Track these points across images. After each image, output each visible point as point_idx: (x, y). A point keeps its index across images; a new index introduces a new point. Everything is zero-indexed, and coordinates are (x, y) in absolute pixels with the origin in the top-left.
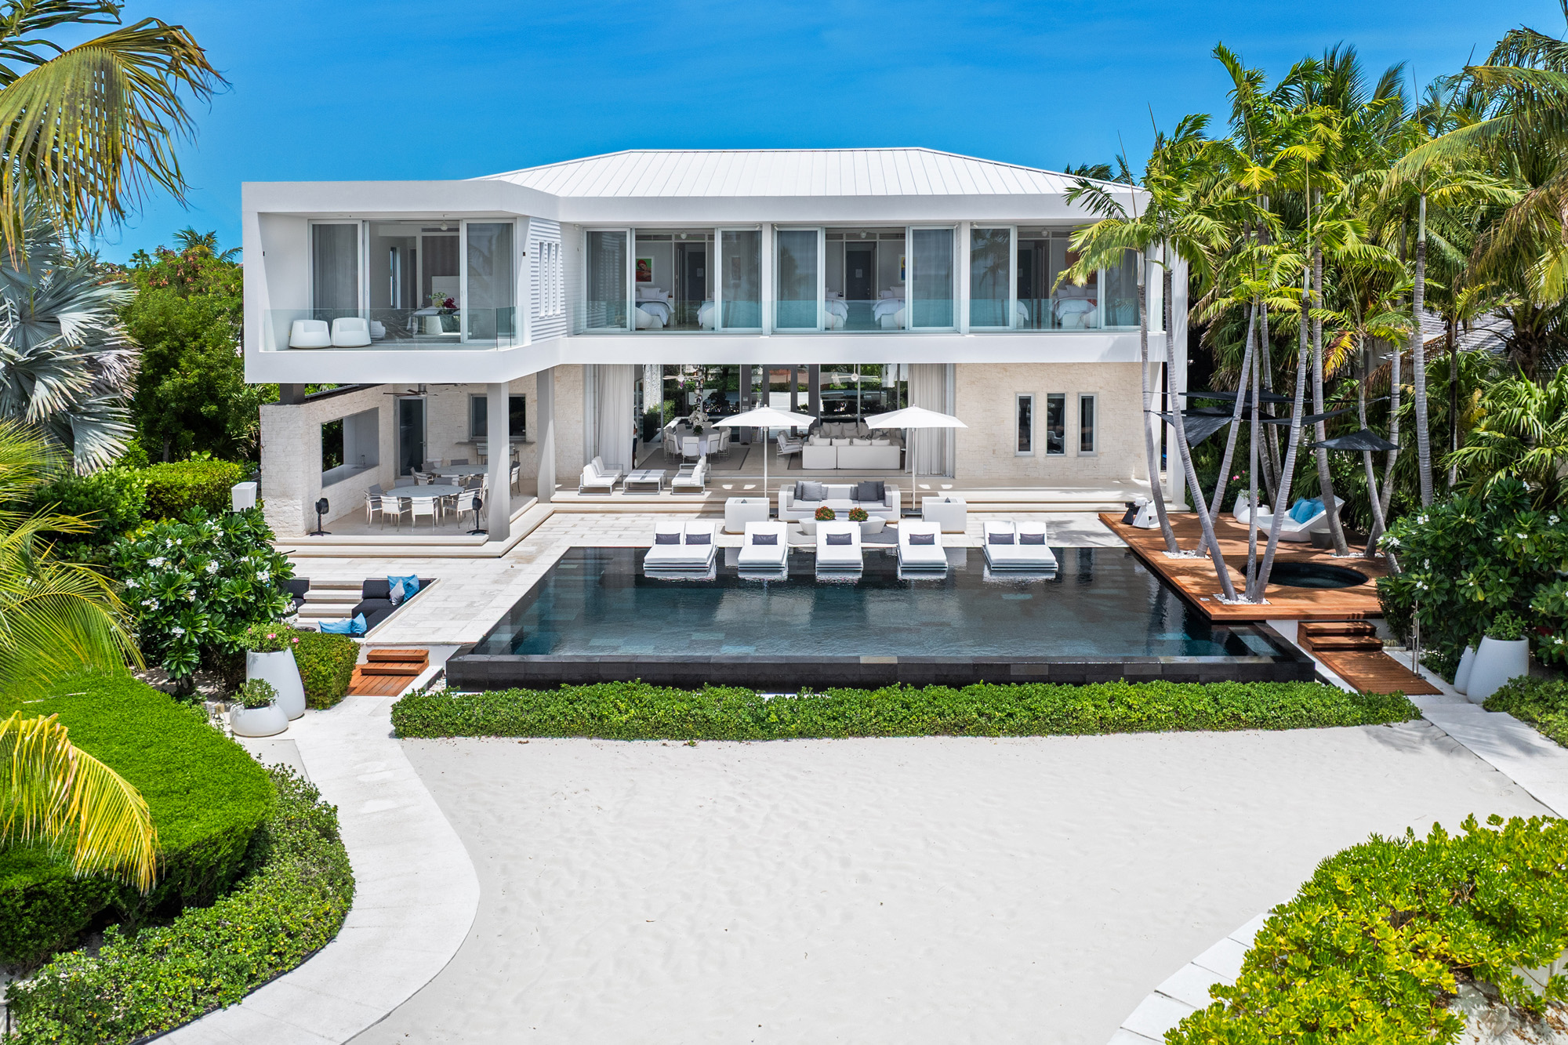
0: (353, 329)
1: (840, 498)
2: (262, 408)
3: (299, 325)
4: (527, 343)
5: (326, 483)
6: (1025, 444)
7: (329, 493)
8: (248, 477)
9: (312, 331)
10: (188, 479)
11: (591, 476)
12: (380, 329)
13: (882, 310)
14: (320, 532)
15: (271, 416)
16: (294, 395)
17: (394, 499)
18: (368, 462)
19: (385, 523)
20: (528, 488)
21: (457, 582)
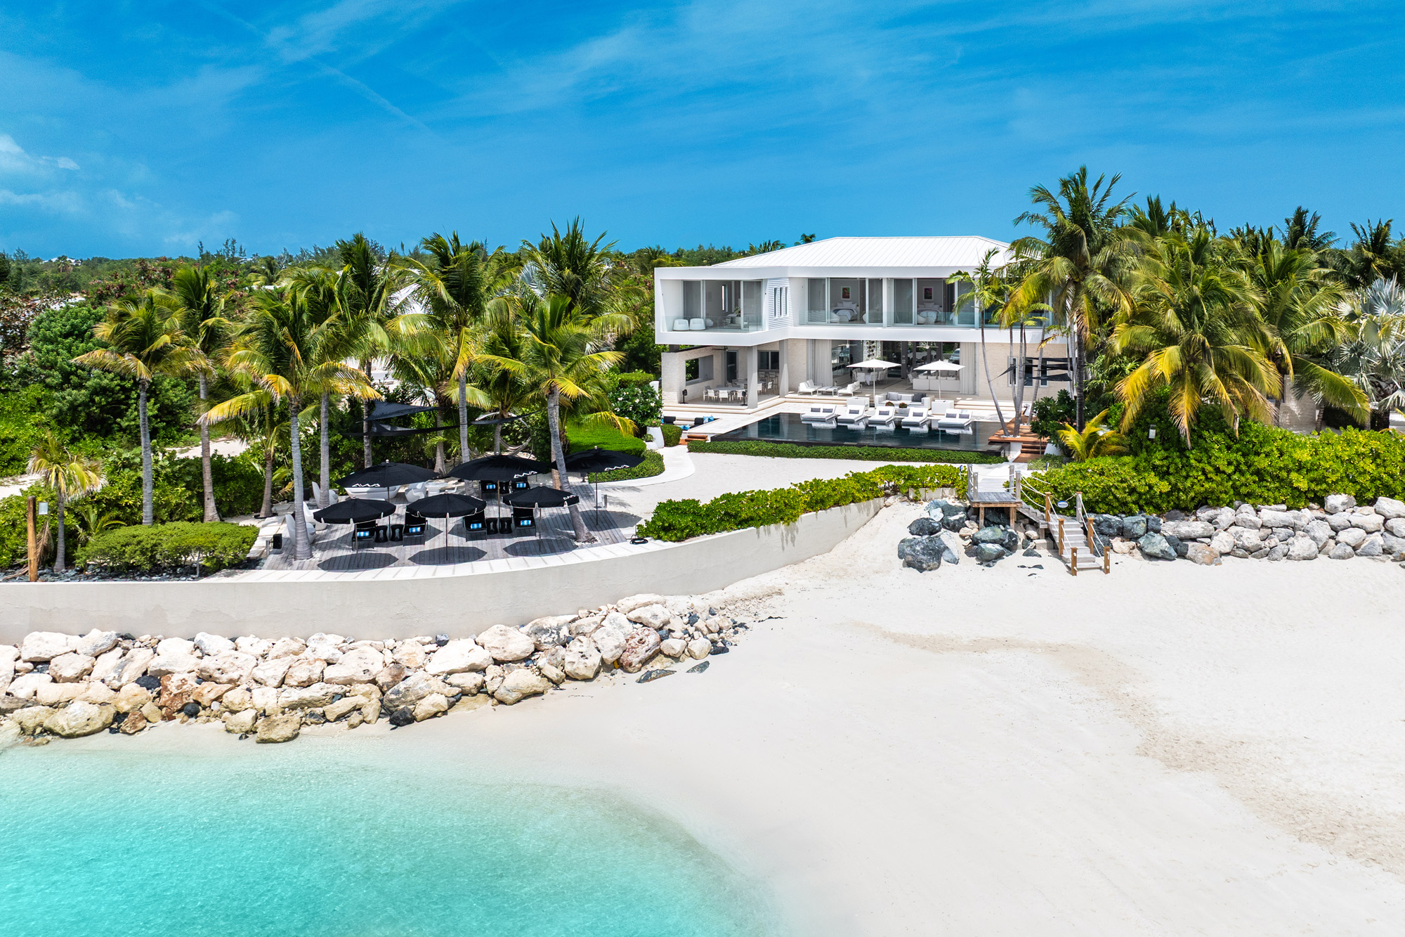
0: (698, 323)
2: (662, 354)
3: (677, 322)
4: (767, 330)
5: (687, 385)
7: (689, 388)
8: (656, 379)
9: (682, 324)
10: (634, 378)
11: (803, 387)
12: (710, 322)
14: (684, 403)
15: (665, 356)
16: (675, 349)
17: (713, 391)
18: (708, 377)
19: (710, 400)
20: (775, 391)
21: (728, 420)
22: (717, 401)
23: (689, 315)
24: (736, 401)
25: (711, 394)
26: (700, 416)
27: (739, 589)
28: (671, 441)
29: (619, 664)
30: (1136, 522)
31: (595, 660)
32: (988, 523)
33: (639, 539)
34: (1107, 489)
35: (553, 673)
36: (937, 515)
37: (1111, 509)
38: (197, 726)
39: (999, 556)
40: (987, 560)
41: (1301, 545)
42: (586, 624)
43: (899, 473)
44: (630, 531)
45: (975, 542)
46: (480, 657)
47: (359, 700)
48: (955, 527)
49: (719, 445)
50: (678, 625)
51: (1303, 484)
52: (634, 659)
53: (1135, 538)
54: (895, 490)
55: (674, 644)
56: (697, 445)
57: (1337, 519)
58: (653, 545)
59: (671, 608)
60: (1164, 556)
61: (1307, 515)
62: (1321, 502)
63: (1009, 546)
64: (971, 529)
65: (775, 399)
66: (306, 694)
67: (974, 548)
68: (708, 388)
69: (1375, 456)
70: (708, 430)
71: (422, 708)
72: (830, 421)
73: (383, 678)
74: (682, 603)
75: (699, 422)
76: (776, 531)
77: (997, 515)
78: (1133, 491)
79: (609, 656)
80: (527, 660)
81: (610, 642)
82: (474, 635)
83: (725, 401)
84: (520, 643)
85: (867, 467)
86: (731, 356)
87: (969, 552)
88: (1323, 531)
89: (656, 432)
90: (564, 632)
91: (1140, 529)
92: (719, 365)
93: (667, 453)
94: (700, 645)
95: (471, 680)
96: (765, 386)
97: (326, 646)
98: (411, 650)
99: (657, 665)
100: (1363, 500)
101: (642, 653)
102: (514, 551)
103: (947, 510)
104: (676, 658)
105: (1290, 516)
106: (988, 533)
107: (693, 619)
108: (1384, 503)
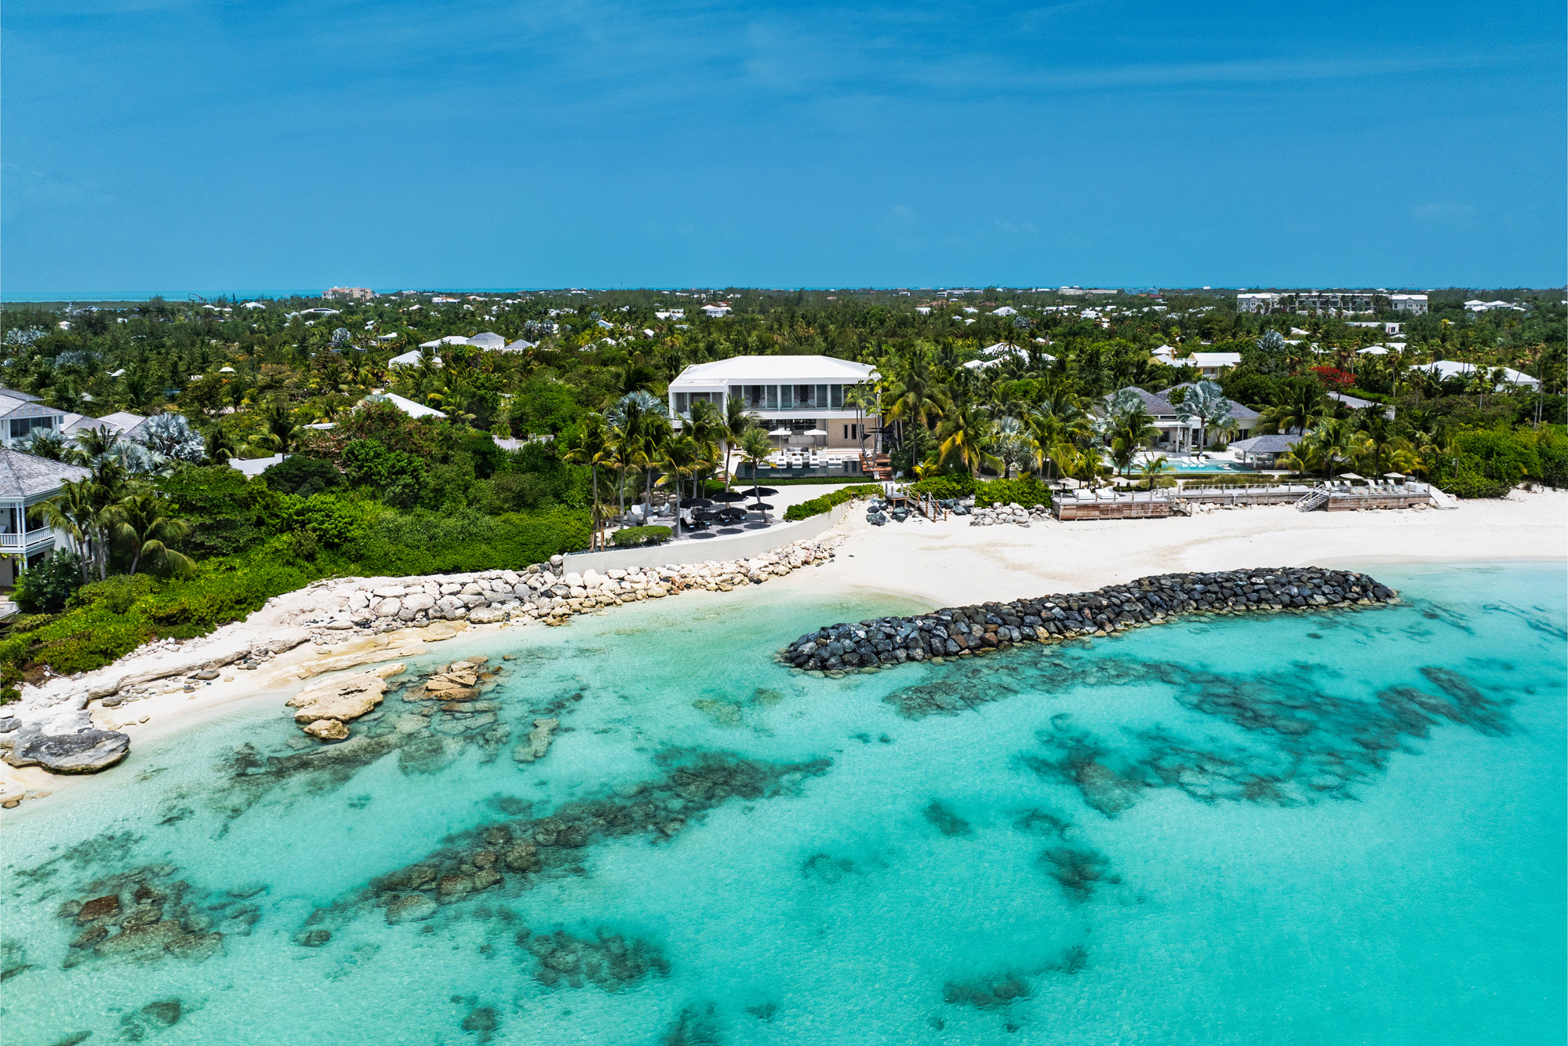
1: (798, 450)
6: (846, 437)
13: (810, 402)
30: (950, 501)
32: (896, 507)
34: (938, 490)
36: (876, 505)
37: (941, 497)
39: (904, 518)
40: (901, 520)
41: (988, 520)
43: (854, 488)
45: (894, 514)
47: (741, 578)
48: (884, 509)
51: (987, 500)
53: (951, 508)
54: (855, 496)
57: (998, 511)
60: (963, 514)
61: (988, 510)
62: (992, 505)
63: (906, 514)
64: (891, 509)
66: (723, 577)
67: (895, 516)
69: (1009, 488)
77: (899, 503)
78: (948, 490)
82: (756, 557)
87: (893, 518)
88: (994, 515)
91: (952, 504)
100: (1005, 504)
103: (879, 502)
105: (983, 511)
106: (898, 510)
108: (1012, 504)
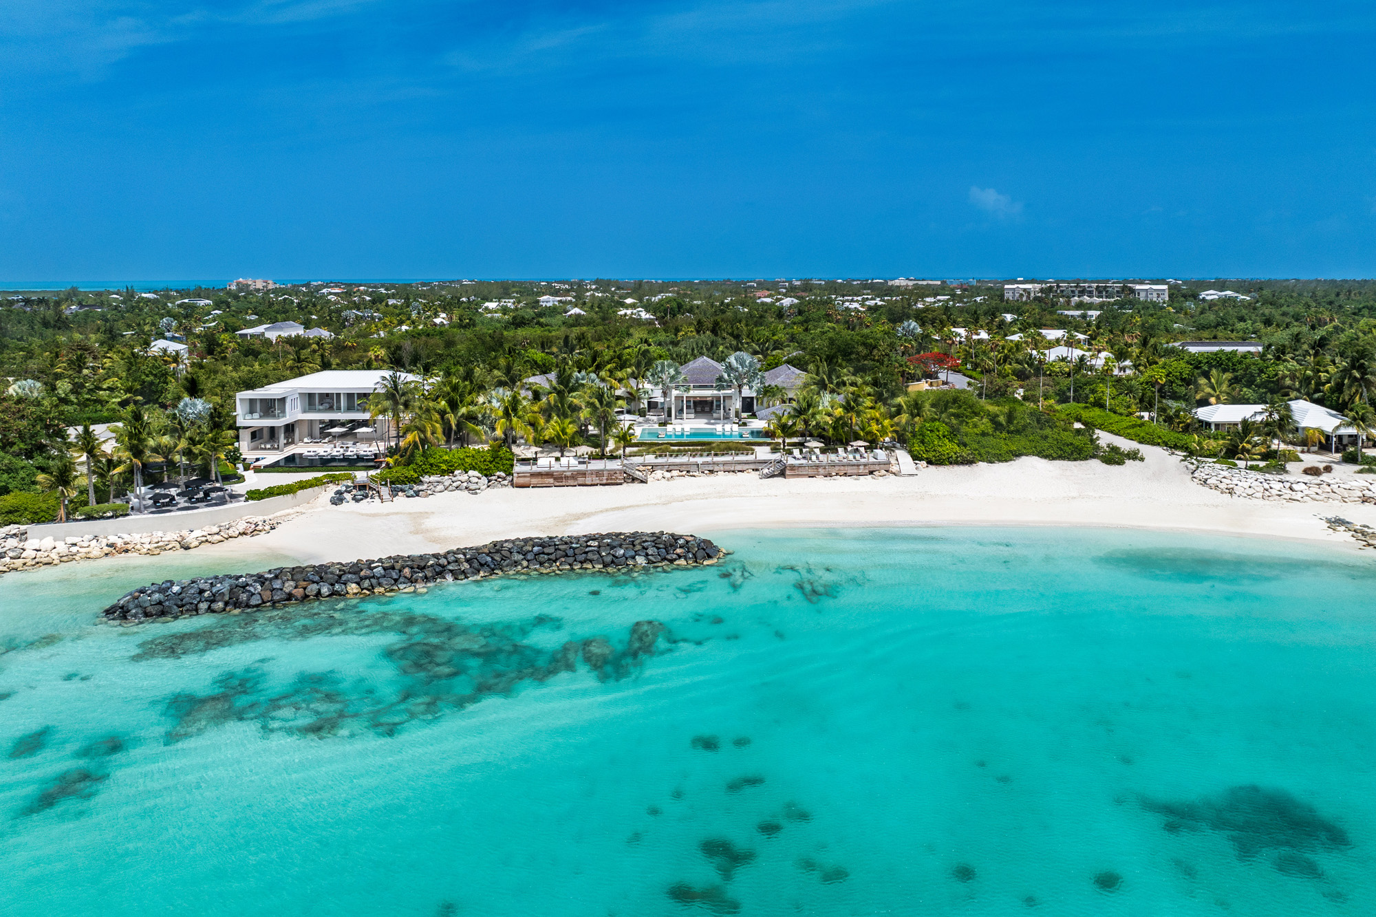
0: (256, 415)
3: (246, 415)
4: (288, 417)
5: (251, 442)
7: (252, 444)
8: (238, 442)
9: (249, 416)
11: (305, 440)
12: (262, 416)
14: (251, 451)
15: (241, 431)
16: (246, 427)
18: (261, 438)
19: (262, 449)
20: (293, 442)
21: (271, 457)
22: (265, 449)
23: (252, 412)
24: (274, 449)
25: (263, 446)
26: (258, 457)
27: (278, 514)
28: (246, 468)
29: (244, 533)
30: (406, 487)
31: (238, 532)
32: (360, 490)
33: (247, 500)
35: (226, 536)
36: (344, 489)
37: (400, 484)
38: (129, 554)
39: (362, 499)
40: (357, 501)
42: (233, 524)
43: (330, 476)
44: (243, 499)
45: (355, 496)
46: (205, 533)
47: (174, 545)
48: (349, 492)
49: (267, 469)
50: (260, 523)
52: (249, 532)
53: (405, 492)
54: (331, 482)
55: (260, 528)
56: (258, 470)
58: (251, 502)
59: (259, 519)
60: (412, 496)
61: (446, 478)
62: (453, 473)
63: (366, 497)
64: (354, 492)
65: (293, 446)
66: (159, 544)
68: (261, 443)
70: (262, 463)
71: (192, 546)
72: (315, 456)
73: (179, 539)
74: (261, 518)
75: (257, 460)
76: (290, 496)
77: (362, 487)
78: (406, 477)
79: (241, 532)
80: (217, 534)
81: (241, 528)
82: (201, 528)
83: (269, 449)
84: (216, 530)
85: (319, 475)
86: (272, 430)
87: (353, 499)
88: (448, 483)
89: (240, 466)
90: (227, 526)
91: (407, 489)
92: (266, 434)
93: (245, 474)
94: (267, 528)
95: (204, 539)
96: (288, 440)
97: (160, 534)
98: (185, 533)
99: (255, 533)
101: (251, 530)
102: (207, 506)
103: (347, 487)
104: (260, 531)
106: (359, 493)
107: (264, 522)
